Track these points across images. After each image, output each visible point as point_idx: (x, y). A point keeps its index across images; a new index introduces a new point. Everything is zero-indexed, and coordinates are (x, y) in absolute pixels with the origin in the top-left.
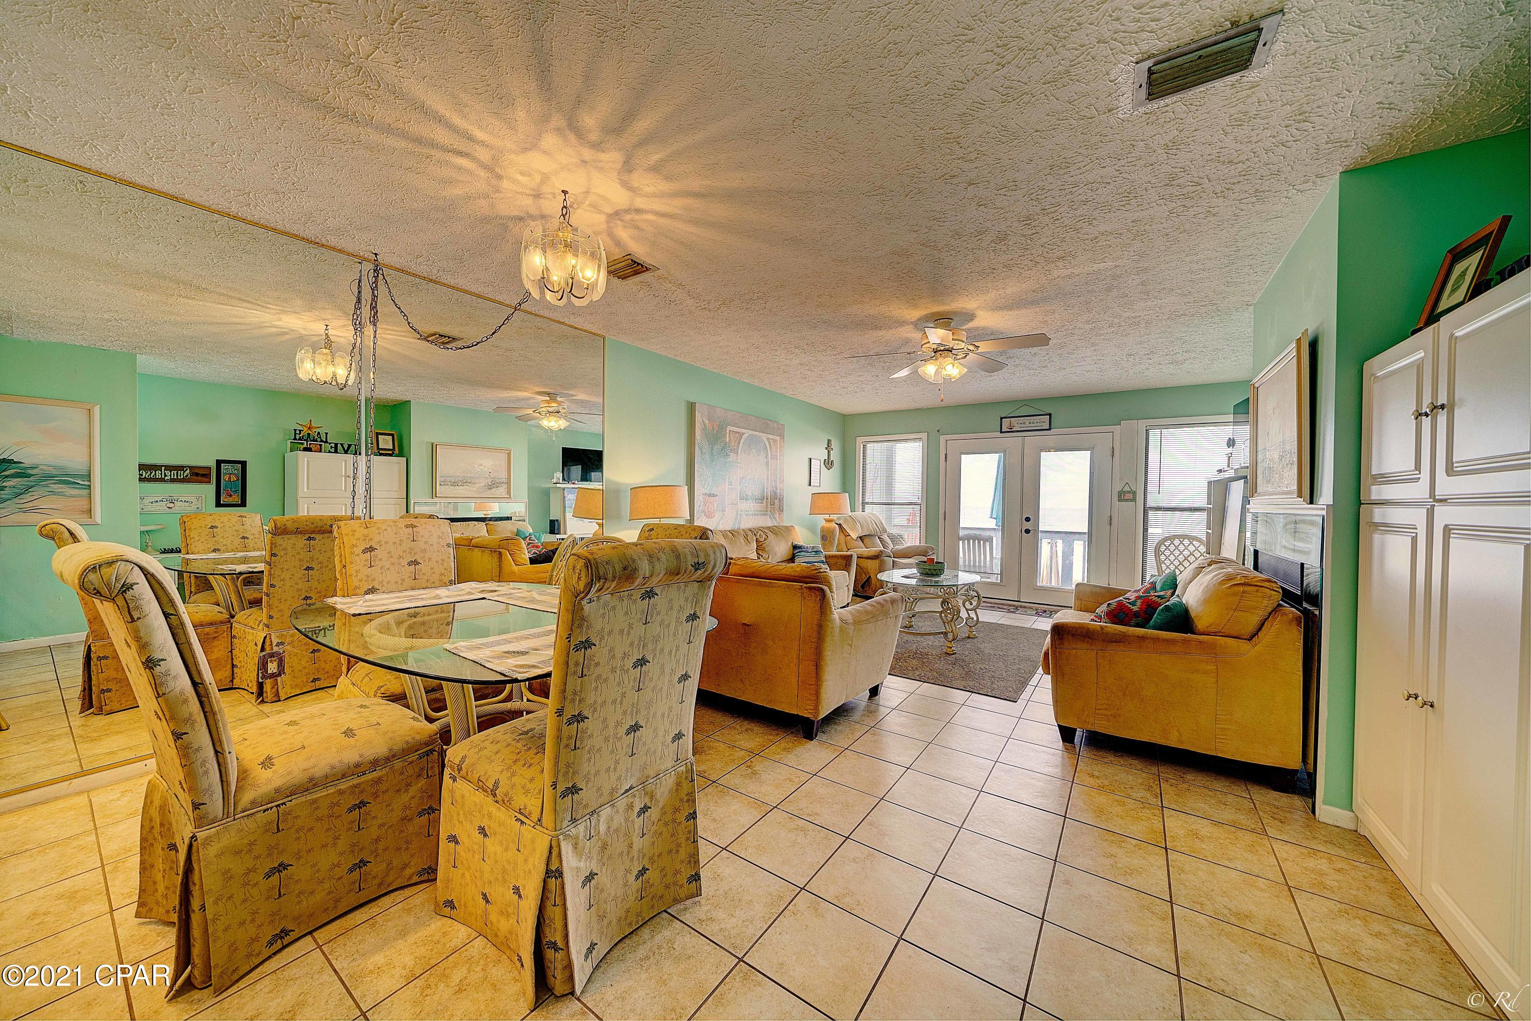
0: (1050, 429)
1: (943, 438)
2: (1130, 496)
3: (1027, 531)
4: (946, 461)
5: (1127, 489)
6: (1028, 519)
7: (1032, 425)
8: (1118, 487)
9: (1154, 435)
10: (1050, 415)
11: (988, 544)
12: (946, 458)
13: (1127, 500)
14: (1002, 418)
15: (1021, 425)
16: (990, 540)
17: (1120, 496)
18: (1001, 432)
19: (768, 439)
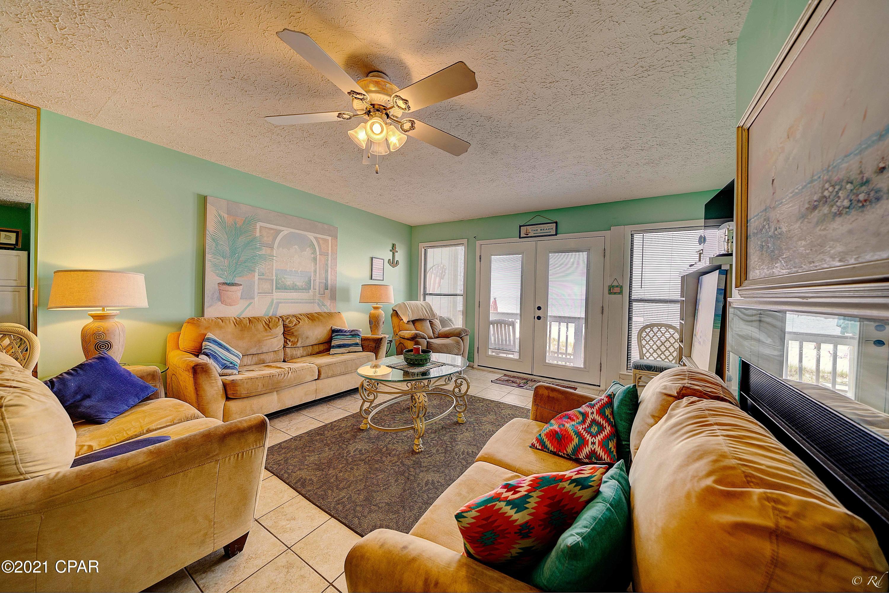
0: (556, 235)
1: (478, 243)
2: (617, 290)
3: (539, 318)
4: (480, 261)
5: (615, 284)
6: (539, 308)
7: (542, 232)
8: (608, 283)
9: (637, 238)
10: (556, 223)
11: (511, 327)
12: (480, 258)
13: (615, 293)
14: (520, 226)
15: (535, 232)
16: (513, 324)
17: (610, 290)
18: (520, 237)
19: (316, 238)
